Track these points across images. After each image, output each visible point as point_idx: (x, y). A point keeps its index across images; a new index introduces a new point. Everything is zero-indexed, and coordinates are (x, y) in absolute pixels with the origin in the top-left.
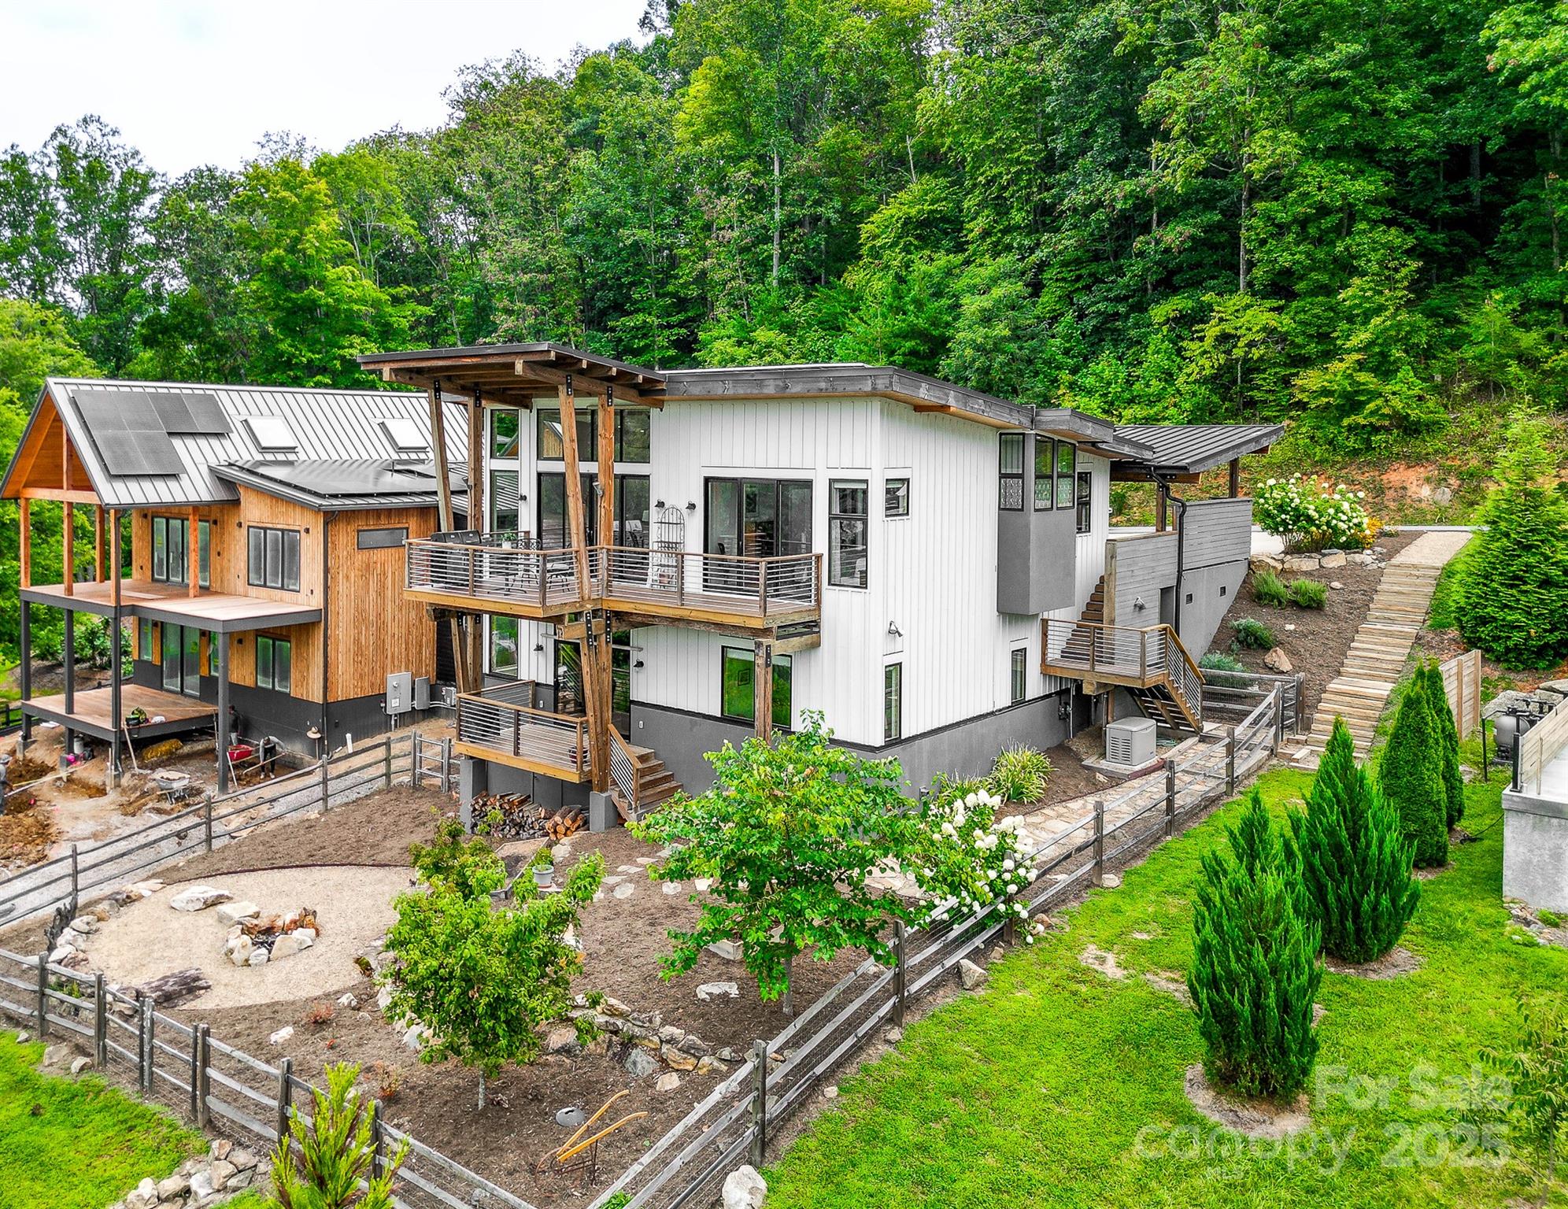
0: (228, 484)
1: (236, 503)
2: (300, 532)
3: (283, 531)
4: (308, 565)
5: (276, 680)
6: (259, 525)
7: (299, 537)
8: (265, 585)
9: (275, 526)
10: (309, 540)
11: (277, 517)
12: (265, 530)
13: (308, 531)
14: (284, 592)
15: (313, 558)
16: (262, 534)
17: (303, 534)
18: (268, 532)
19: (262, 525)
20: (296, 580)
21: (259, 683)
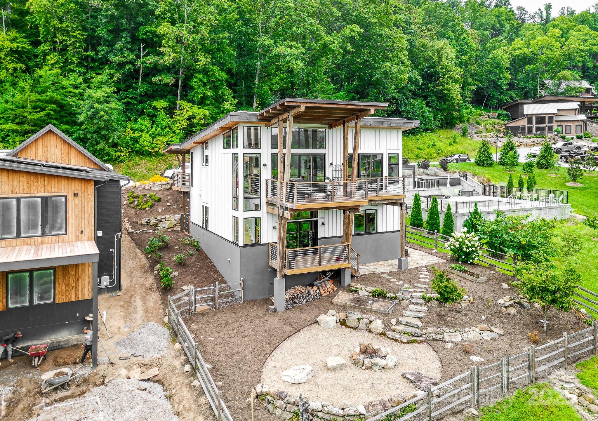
2: (66, 197)
3: (42, 198)
4: (76, 216)
5: (35, 298)
6: (10, 196)
7: (63, 199)
8: (18, 235)
9: (32, 195)
10: (77, 200)
11: (35, 189)
12: (18, 200)
13: (76, 195)
14: (46, 238)
15: (83, 210)
16: (14, 202)
17: (70, 197)
18: (22, 200)
19: (14, 196)
20: (60, 229)
21: (10, 306)
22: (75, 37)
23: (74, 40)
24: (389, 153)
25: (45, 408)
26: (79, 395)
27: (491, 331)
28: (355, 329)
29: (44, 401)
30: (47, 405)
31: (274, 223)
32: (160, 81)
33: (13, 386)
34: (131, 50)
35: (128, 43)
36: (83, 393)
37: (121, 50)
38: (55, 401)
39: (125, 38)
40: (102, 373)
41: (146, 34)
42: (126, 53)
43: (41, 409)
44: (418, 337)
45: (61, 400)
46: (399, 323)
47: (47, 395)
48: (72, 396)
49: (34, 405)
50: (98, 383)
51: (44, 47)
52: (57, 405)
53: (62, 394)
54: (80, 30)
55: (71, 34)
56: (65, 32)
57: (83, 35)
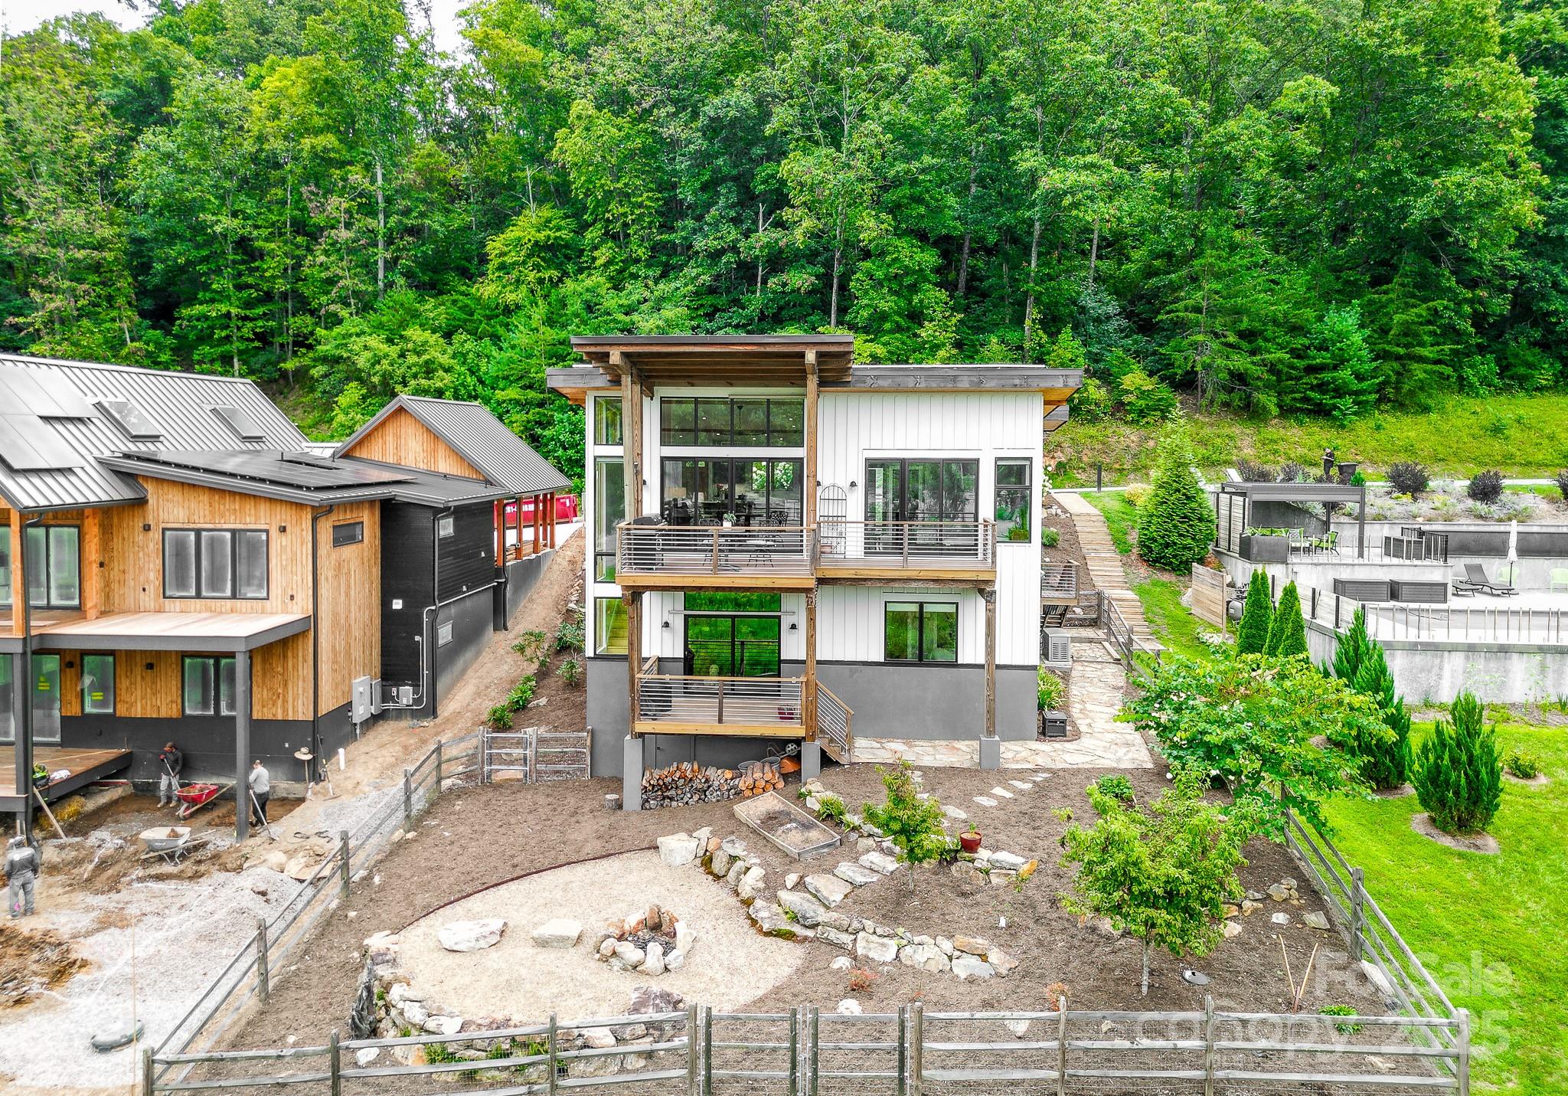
0: (127, 477)
1: (141, 503)
2: (267, 531)
3: (233, 532)
4: (284, 568)
5: (223, 704)
6: (186, 526)
7: (264, 537)
8: (198, 596)
9: (219, 526)
10: (285, 540)
11: (222, 516)
12: (198, 532)
13: (283, 530)
14: (238, 602)
15: (293, 560)
16: (192, 536)
17: (274, 533)
18: (204, 534)
19: (192, 526)
20: (260, 586)
21: (188, 712)
22: (640, 205)
23: (637, 212)
24: (997, 459)
25: (136, 885)
26: (190, 878)
27: (983, 957)
28: (717, 877)
29: (139, 872)
30: (140, 880)
31: (666, 613)
32: (784, 285)
33: (125, 839)
34: (736, 221)
35: (732, 206)
36: (196, 876)
37: (715, 225)
38: (151, 877)
39: (727, 195)
40: (245, 851)
41: (765, 182)
42: (724, 228)
43: (130, 884)
44: (807, 927)
45: (159, 878)
46: (800, 885)
47: (146, 863)
48: (178, 877)
49: (125, 875)
50: (229, 866)
51: (592, 234)
52: (152, 885)
53: (167, 868)
54: (651, 190)
55: (633, 200)
56: (625, 196)
57: (658, 199)
